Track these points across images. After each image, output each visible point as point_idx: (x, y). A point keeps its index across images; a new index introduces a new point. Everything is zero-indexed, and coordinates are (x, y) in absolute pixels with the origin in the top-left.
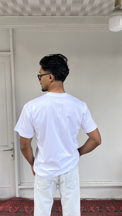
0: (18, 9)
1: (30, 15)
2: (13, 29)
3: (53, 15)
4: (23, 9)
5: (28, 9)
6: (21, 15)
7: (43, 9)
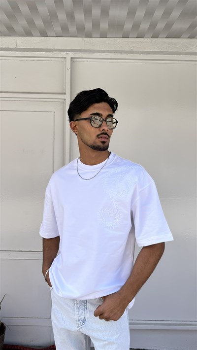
0: (88, 26)
1: (104, 35)
2: (72, 58)
3: (141, 36)
4: (96, 25)
5: (104, 25)
6: (89, 36)
7: (128, 26)
